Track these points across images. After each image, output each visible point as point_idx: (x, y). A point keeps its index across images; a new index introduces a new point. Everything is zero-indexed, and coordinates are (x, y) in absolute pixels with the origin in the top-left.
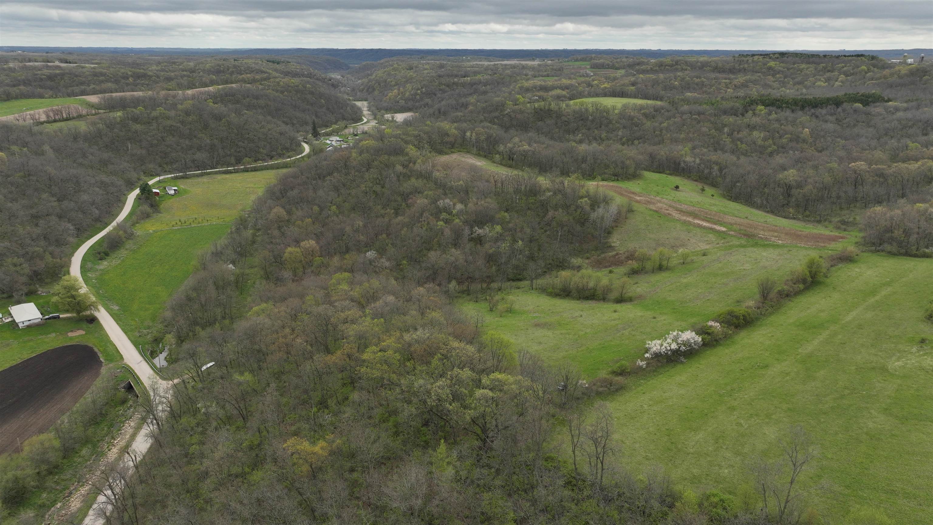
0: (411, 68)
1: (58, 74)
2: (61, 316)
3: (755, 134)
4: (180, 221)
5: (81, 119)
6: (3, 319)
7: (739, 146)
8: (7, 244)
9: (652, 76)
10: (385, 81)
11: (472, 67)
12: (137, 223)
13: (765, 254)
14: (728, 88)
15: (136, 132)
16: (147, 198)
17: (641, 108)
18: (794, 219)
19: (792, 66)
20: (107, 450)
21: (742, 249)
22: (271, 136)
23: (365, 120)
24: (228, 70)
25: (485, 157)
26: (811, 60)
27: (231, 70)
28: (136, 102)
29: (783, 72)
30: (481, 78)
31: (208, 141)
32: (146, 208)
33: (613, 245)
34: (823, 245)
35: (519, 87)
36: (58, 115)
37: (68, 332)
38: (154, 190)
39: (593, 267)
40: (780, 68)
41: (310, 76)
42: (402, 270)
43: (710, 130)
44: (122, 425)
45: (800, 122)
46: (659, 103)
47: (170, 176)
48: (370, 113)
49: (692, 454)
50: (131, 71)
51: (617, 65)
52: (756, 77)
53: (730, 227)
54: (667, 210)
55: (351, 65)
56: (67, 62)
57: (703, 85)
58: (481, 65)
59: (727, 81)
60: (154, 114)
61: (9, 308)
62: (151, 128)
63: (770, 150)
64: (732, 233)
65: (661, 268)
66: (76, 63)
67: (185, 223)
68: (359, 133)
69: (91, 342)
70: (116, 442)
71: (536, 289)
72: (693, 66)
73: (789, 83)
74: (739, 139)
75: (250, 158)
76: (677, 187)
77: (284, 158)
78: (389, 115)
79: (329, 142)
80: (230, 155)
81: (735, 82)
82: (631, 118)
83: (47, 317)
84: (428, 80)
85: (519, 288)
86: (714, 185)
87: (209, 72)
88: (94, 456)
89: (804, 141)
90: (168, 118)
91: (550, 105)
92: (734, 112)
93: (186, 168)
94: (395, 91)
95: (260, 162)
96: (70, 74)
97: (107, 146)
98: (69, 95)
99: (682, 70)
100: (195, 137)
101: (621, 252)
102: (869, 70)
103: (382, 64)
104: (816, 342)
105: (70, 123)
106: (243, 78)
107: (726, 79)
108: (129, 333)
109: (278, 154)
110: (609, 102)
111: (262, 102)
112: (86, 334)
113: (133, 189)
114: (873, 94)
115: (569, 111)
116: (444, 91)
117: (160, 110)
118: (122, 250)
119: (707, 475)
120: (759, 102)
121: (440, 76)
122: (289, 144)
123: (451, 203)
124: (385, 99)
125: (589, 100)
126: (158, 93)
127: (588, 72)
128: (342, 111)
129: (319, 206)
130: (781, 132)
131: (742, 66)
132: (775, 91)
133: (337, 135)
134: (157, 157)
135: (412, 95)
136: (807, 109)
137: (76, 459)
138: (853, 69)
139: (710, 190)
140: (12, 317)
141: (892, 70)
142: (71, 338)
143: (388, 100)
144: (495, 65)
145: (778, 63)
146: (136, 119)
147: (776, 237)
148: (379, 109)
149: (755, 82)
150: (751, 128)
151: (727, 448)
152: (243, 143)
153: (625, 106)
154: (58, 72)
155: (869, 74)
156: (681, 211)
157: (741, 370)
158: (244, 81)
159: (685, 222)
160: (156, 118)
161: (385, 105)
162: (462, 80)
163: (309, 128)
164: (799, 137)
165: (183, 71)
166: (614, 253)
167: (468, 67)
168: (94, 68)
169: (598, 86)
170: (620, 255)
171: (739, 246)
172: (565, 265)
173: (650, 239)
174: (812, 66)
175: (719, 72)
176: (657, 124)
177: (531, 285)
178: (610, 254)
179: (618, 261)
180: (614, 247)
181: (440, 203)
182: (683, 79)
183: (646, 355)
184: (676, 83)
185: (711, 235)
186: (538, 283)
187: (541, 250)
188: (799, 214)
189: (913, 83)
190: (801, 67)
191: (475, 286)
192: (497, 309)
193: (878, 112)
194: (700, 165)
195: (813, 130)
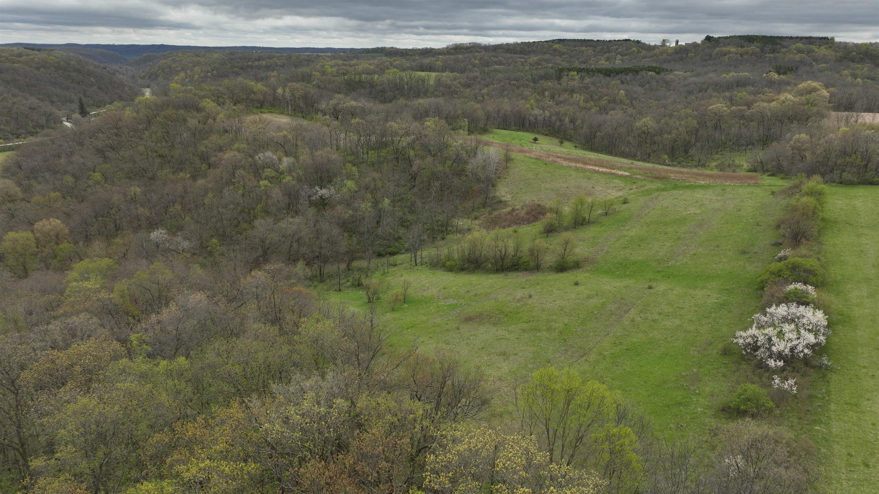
3: (576, 97)
13: (698, 196)
17: (455, 79)
18: (670, 165)
19: (574, 48)
21: (665, 193)
22: (17, 110)
25: (303, 117)
29: (567, 53)
33: (503, 199)
40: (564, 50)
42: (211, 254)
43: (532, 94)
45: (613, 85)
52: (547, 56)
53: (631, 171)
54: (548, 158)
59: (523, 60)
64: (638, 176)
65: (583, 222)
71: (422, 264)
74: (561, 102)
76: (535, 140)
85: (396, 265)
86: (569, 138)
89: (622, 102)
92: (550, 78)
94: (182, 75)
101: (518, 207)
102: (640, 51)
107: (522, 58)
114: (656, 66)
116: (237, 74)
121: (232, 59)
122: (44, 121)
123: (275, 157)
129: (74, 176)
130: (599, 94)
131: (530, 49)
135: (201, 77)
136: (612, 75)
138: (626, 50)
141: (659, 50)
145: (561, 46)
147: (692, 178)
149: (546, 61)
150: (572, 91)
155: (642, 54)
156: (563, 159)
159: (577, 169)
163: (75, 106)
164: (615, 98)
166: (509, 209)
170: (518, 212)
171: (658, 190)
172: (449, 228)
173: (546, 189)
174: (591, 48)
175: (511, 53)
176: (477, 91)
177: (413, 259)
178: (504, 210)
179: (518, 219)
180: (505, 201)
181: (260, 158)
182: (481, 59)
183: (772, 363)
184: (477, 61)
185: (616, 181)
186: (423, 256)
187: (412, 212)
188: (672, 161)
189: (681, 59)
190: (582, 49)
191: (329, 268)
192: (378, 298)
193: (671, 79)
194: (550, 117)
195: (628, 92)
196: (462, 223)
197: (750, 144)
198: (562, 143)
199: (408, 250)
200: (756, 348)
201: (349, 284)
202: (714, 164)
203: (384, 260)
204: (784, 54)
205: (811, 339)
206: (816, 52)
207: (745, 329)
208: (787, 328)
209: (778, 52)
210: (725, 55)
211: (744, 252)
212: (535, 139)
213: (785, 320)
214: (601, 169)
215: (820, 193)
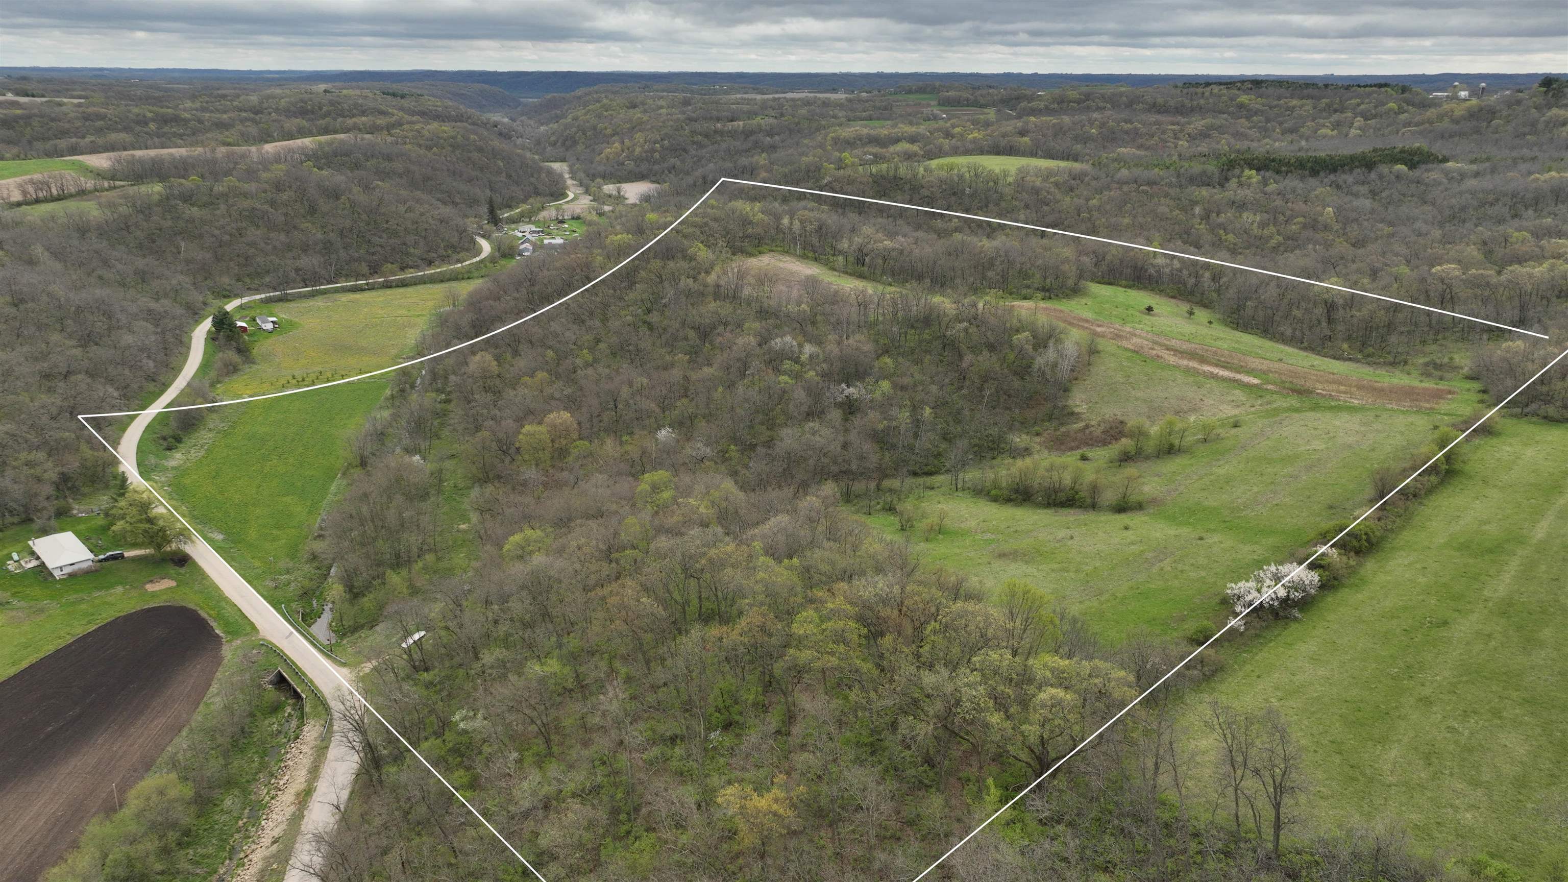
0: (634, 106)
1: (21, 117)
2: (126, 554)
3: (1248, 217)
4: (294, 378)
5: (85, 197)
6: (22, 562)
7: (1223, 238)
8: (9, 427)
9: (1052, 120)
10: (594, 128)
11: (738, 104)
12: (219, 382)
13: (1337, 423)
14: (1178, 139)
15: (191, 220)
16: (229, 338)
17: (1050, 173)
18: (1350, 359)
19: (1276, 103)
20: (267, 798)
21: (1296, 415)
22: (426, 226)
23: (571, 196)
24: (320, 109)
25: (816, 259)
27: (325, 109)
28: (183, 168)
29: (1262, 112)
30: (762, 122)
31: (320, 236)
32: (232, 355)
33: (1077, 410)
34: (1428, 406)
35: (833, 138)
36: (42, 190)
37: (145, 584)
38: (239, 324)
39: (1049, 449)
40: (1257, 106)
41: (459, 118)
42: (728, 461)
43: (1171, 211)
44: (283, 751)
45: (1317, 197)
46: (1077, 166)
47: (258, 297)
48: (574, 182)
49: (1396, 786)
50: (151, 112)
51: (982, 101)
52: (1221, 120)
53: (1263, 376)
54: (1153, 349)
55: (522, 100)
56: (28, 96)
57: (1136, 133)
58: (751, 100)
59: (1176, 127)
60: (219, 188)
61: (30, 543)
62: (218, 212)
63: (1273, 242)
64: (1270, 387)
65: (1169, 450)
66: (43, 96)
67: (303, 380)
68: (566, 217)
69: (191, 600)
70: (281, 783)
71: (963, 490)
72: (1113, 101)
73: (1274, 131)
74: (1222, 226)
75: (392, 263)
76: (1150, 309)
77: (450, 264)
78: (611, 187)
79: (520, 235)
80: (358, 260)
81: (1190, 128)
82: (1036, 191)
83: (102, 557)
84: (671, 126)
85: (933, 488)
86: (1205, 304)
87: (289, 113)
88: (247, 811)
89: (1326, 228)
90: (245, 195)
91: (896, 169)
92: (1204, 180)
93: (286, 282)
94: (617, 145)
95: (412, 270)
96: (42, 117)
97: (140, 246)
98: (49, 154)
99: (1099, 109)
100: (295, 227)
101: (1093, 423)
102: (1401, 111)
103: (579, 98)
104: (1507, 578)
105: (72, 205)
106: (355, 123)
108: (255, 582)
109: (439, 257)
110: (994, 164)
111: (398, 166)
112: (178, 586)
113: (198, 322)
114: (1418, 149)
115: (932, 179)
116: (700, 146)
117: (230, 181)
118: (203, 432)
119: (1438, 823)
120: (1242, 162)
121: (691, 119)
122: (456, 239)
123: (795, 343)
124: (598, 158)
125: (962, 161)
126: (213, 151)
127: (935, 111)
128: (532, 179)
129: (556, 352)
130: (1288, 213)
131: (1195, 103)
132: (1255, 144)
133: (530, 222)
134: (232, 264)
135: (646, 152)
136: (1322, 174)
137: (216, 817)
138: (1376, 107)
139: (1202, 315)
140: (38, 558)
141: (1440, 110)
142: (154, 595)
143: (605, 161)
144: (774, 99)
145: (1253, 97)
146: (188, 198)
147: (1345, 393)
148: (593, 177)
149: (1220, 129)
150: (1241, 206)
151: (1451, 775)
152: (380, 237)
153: (1022, 171)
154: (19, 112)
155: (1403, 117)
156: (1176, 352)
157: (1405, 630)
158: (356, 128)
159: (1187, 371)
160: (225, 195)
161: (601, 168)
162: (730, 126)
163: (484, 210)
164: (1315, 220)
165: (240, 110)
166: (1081, 425)
167: (732, 104)
168: (79, 105)
169: (962, 135)
170: (1092, 429)
171: (1289, 409)
172: (1002, 445)
173: (1137, 399)
174: (1308, 102)
175: (1159, 112)
176: (1082, 201)
177: (954, 482)
178: (1075, 426)
179: (1091, 439)
180: (1078, 414)
181: (776, 344)
182: (1103, 125)
183: (1239, 609)
184: (1093, 131)
185: (1237, 392)
186: (966, 479)
187: (958, 422)
189: (1477, 131)
190: (1291, 104)
191: (859, 486)
192: (912, 526)
193: (1434, 180)
194: (1180, 270)
195: (1339, 210)
196: (1019, 439)
199: (948, 471)
200: (1239, 598)
201: (879, 507)
202: (1416, 363)
203: (921, 480)
205: (1283, 593)
207: (1240, 581)
210: (1562, 125)
212: (1150, 307)
214: (1222, 373)
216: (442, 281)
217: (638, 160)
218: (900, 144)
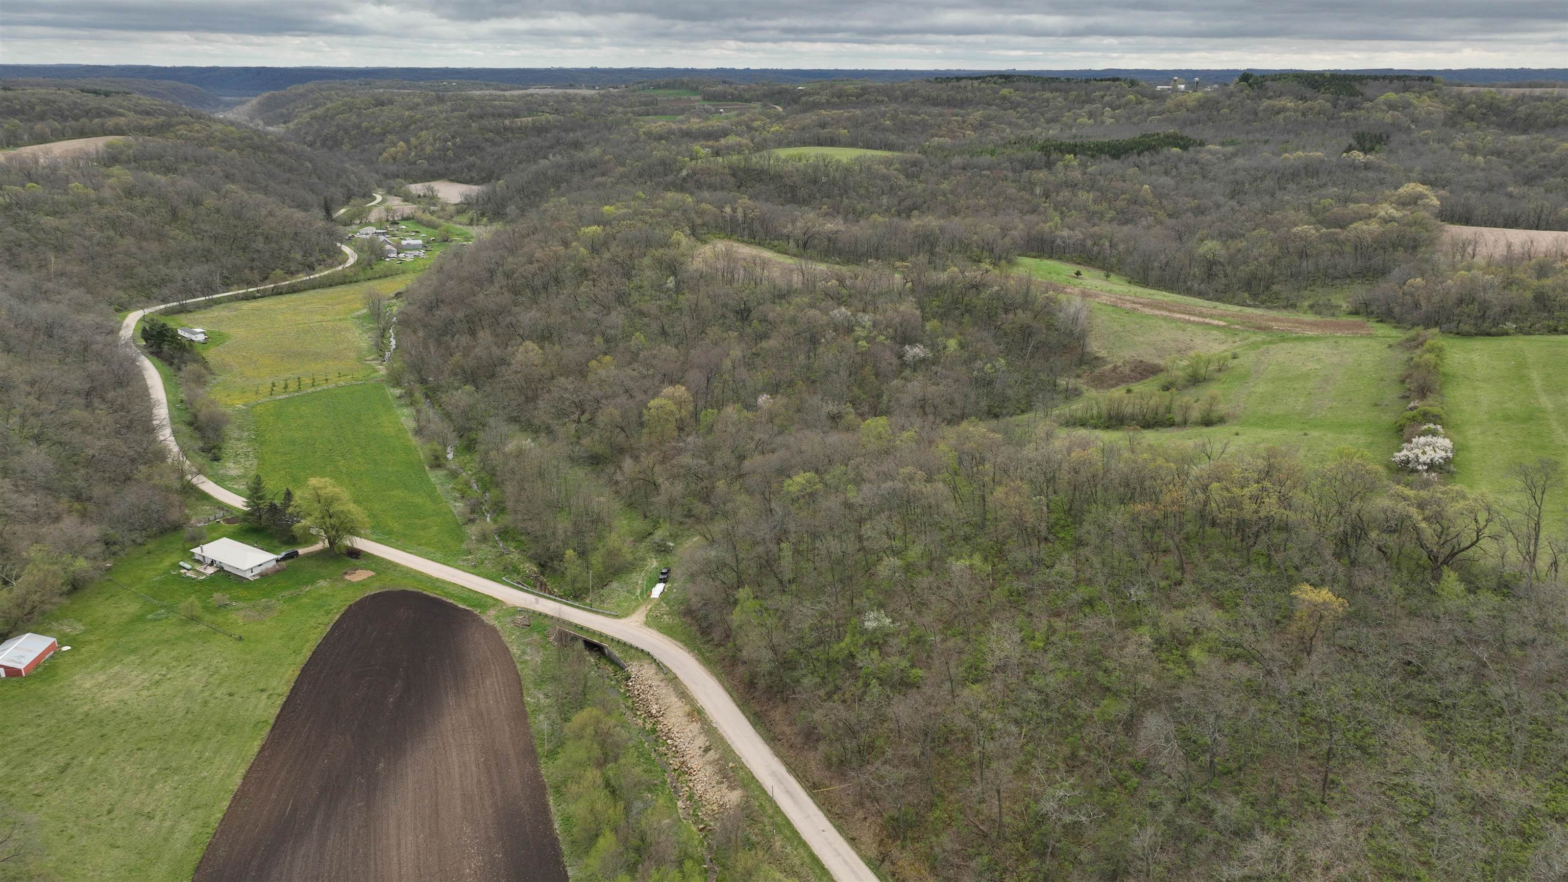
2: (300, 552)
6: (199, 570)
9: (844, 113)
10: (358, 127)
13: (1312, 349)
14: (964, 129)
17: (887, 162)
18: (1251, 306)
21: (1274, 346)
23: (378, 196)
25: (759, 244)
26: (1054, 85)
27: (38, 108)
29: (1023, 103)
30: (550, 118)
31: (194, 243)
33: (1099, 355)
37: (344, 576)
39: (1097, 387)
40: (1017, 98)
44: (622, 691)
45: (1129, 176)
46: (905, 155)
47: (154, 309)
51: (746, 95)
52: (993, 111)
53: (1223, 320)
54: (1123, 303)
59: (959, 118)
63: (1108, 217)
64: (1237, 326)
65: (1195, 380)
68: (396, 218)
69: (405, 584)
70: (652, 711)
72: (889, 95)
73: (1040, 121)
75: (279, 268)
77: (328, 267)
78: (418, 186)
80: (243, 267)
81: (970, 119)
83: (281, 555)
84: (453, 124)
92: (1034, 164)
94: (401, 143)
95: (299, 275)
99: (882, 102)
102: (1140, 102)
107: (957, 115)
112: (378, 574)
114: (1176, 134)
115: (789, 169)
116: (493, 143)
120: (1056, 148)
121: (471, 116)
124: (381, 159)
131: (963, 96)
135: (438, 150)
136: (1121, 157)
138: (1117, 98)
140: (210, 565)
141: (1171, 101)
143: (392, 160)
145: (1010, 90)
148: (389, 177)
149: (996, 120)
150: (1072, 186)
155: (1144, 107)
161: (392, 167)
162: (517, 122)
164: (1137, 196)
170: (1121, 369)
171: (1264, 343)
173: (1142, 343)
174: (1059, 94)
175: (937, 105)
178: (1105, 368)
179: (1125, 377)
180: (1102, 358)
182: (893, 117)
183: (1420, 468)
184: (888, 122)
185: (1214, 332)
188: (1254, 300)
189: (1213, 119)
190: (1045, 97)
193: (1207, 159)
194: (1084, 240)
195: (1154, 187)
196: (1064, 382)
197: (1347, 276)
198: (1108, 276)
200: (1408, 462)
202: (1306, 304)
204: (1368, 110)
205: (1443, 454)
206: (1416, 108)
207: (1400, 451)
208: (1427, 449)
209: (1359, 109)
210: (1278, 113)
211: (1376, 405)
212: (1078, 273)
213: (1425, 445)
214: (1192, 318)
215: (1441, 349)
216: (331, 286)
217: (430, 159)
218: (729, 137)
